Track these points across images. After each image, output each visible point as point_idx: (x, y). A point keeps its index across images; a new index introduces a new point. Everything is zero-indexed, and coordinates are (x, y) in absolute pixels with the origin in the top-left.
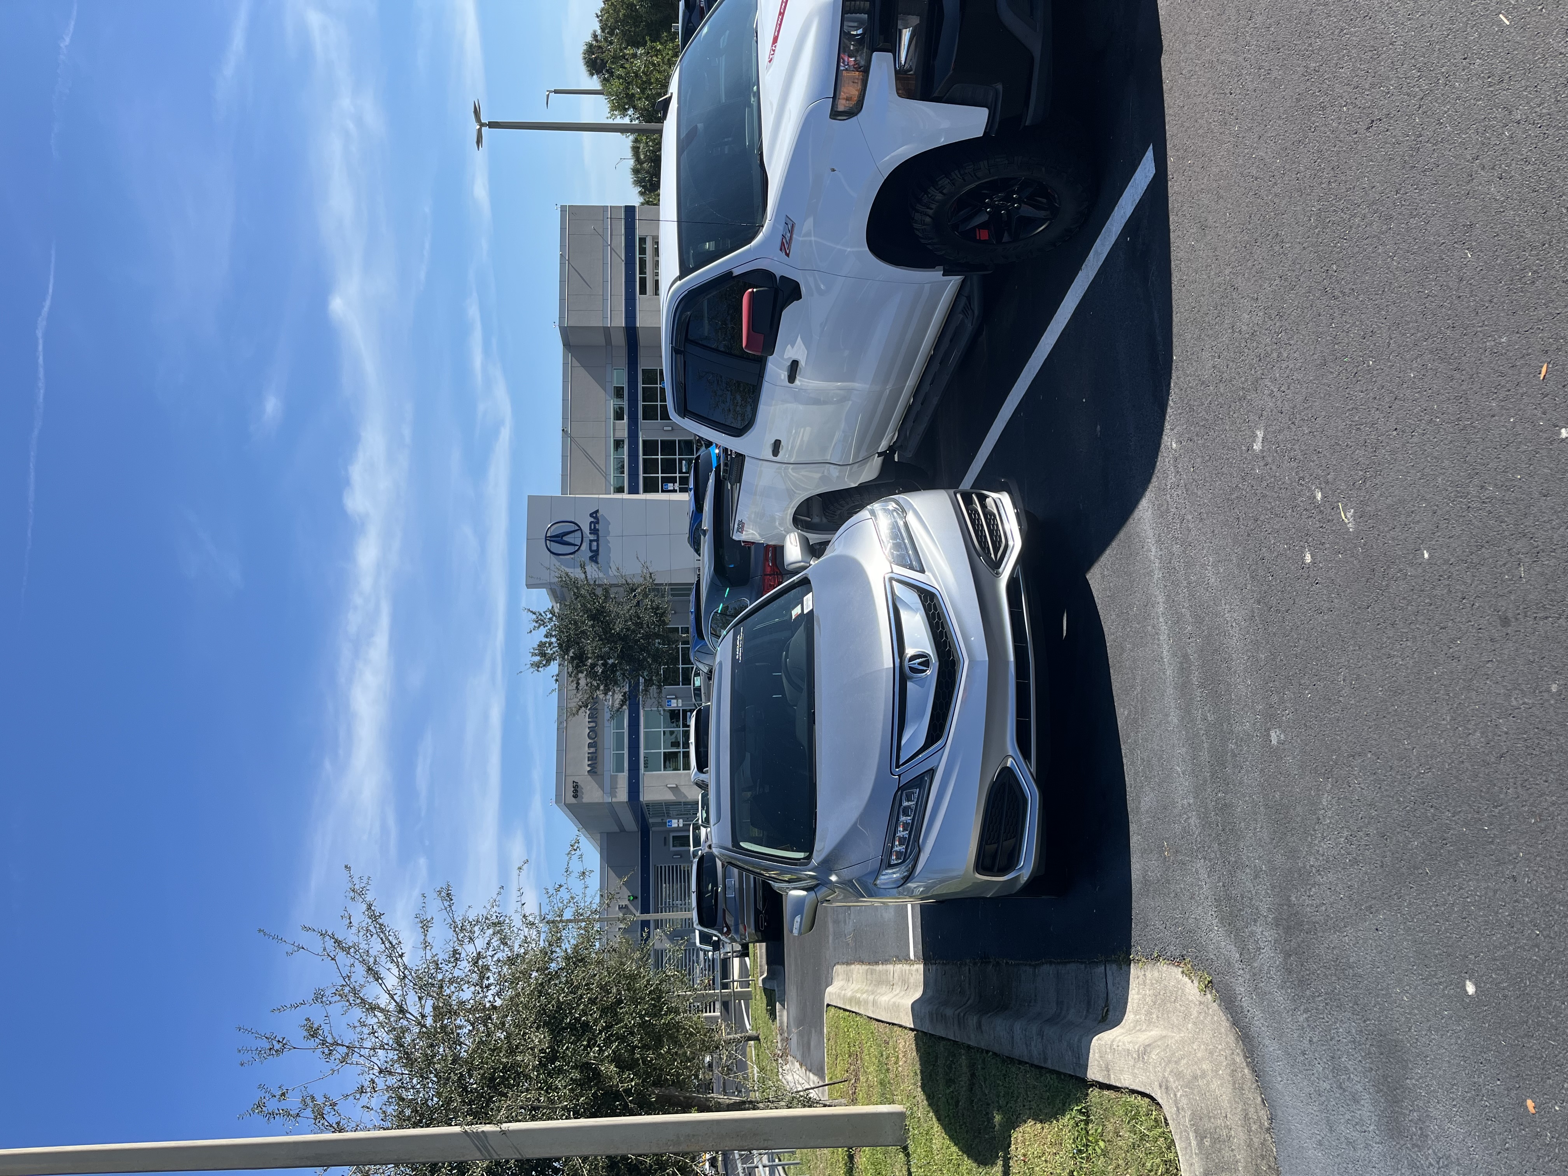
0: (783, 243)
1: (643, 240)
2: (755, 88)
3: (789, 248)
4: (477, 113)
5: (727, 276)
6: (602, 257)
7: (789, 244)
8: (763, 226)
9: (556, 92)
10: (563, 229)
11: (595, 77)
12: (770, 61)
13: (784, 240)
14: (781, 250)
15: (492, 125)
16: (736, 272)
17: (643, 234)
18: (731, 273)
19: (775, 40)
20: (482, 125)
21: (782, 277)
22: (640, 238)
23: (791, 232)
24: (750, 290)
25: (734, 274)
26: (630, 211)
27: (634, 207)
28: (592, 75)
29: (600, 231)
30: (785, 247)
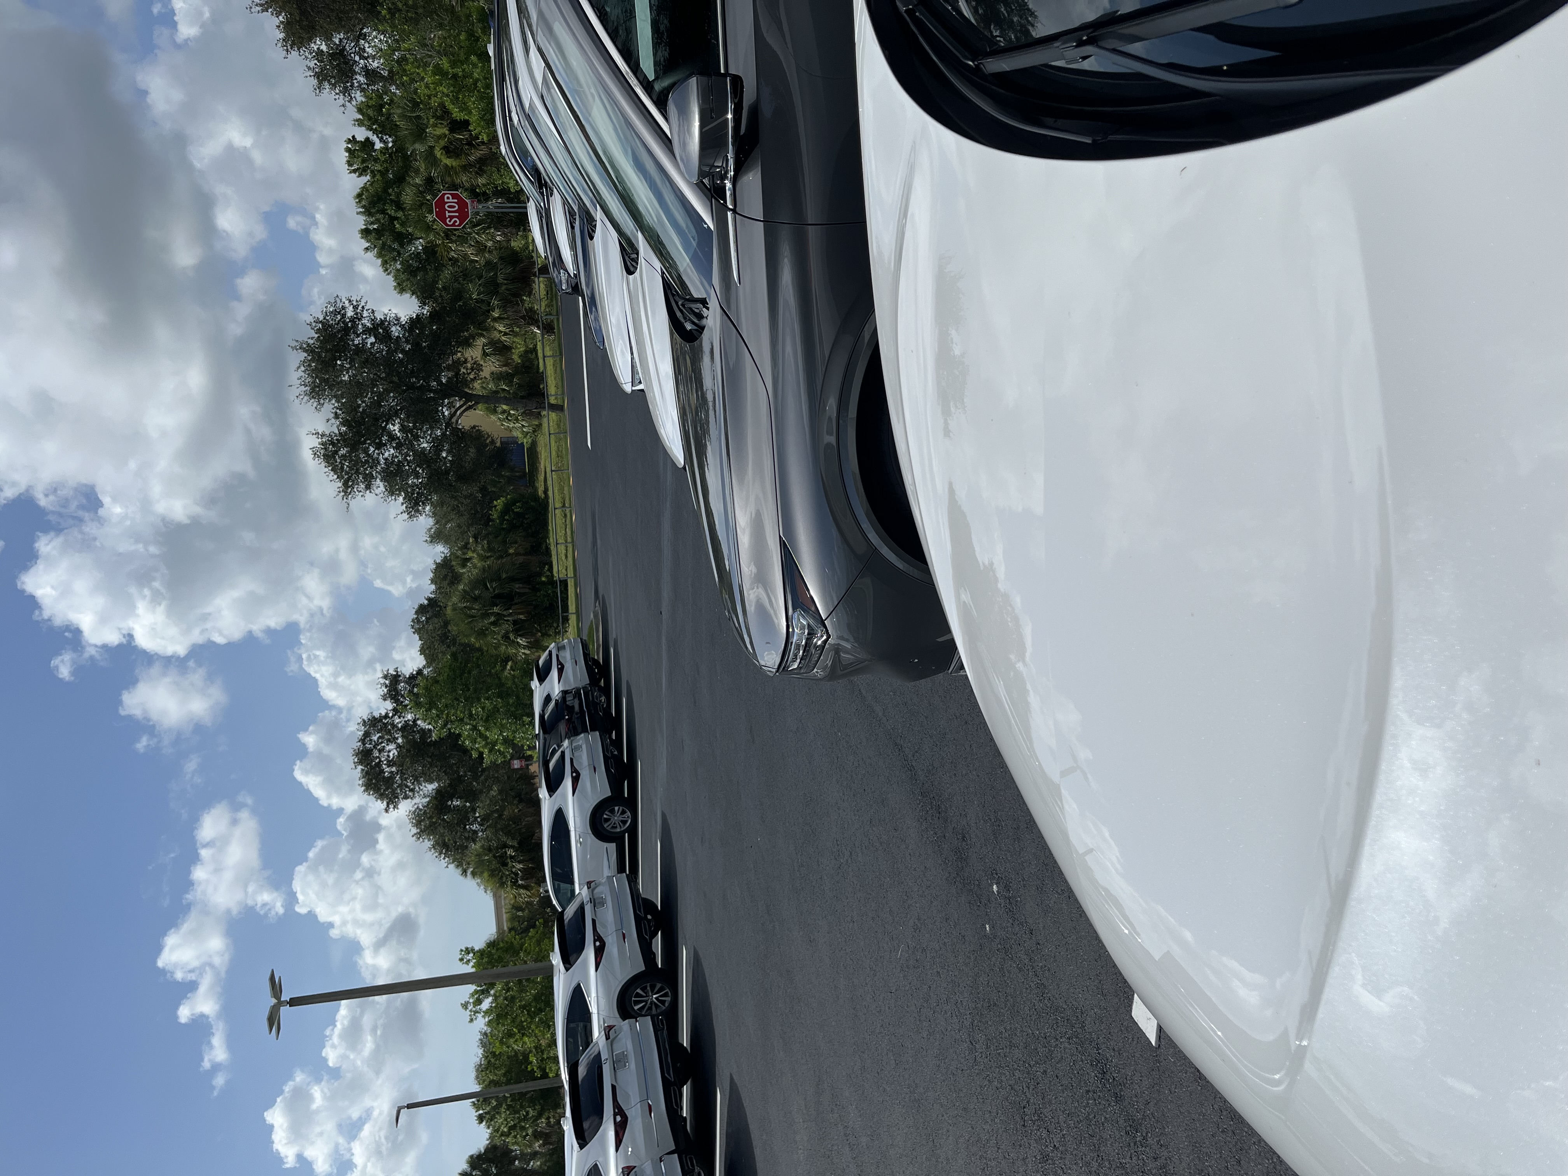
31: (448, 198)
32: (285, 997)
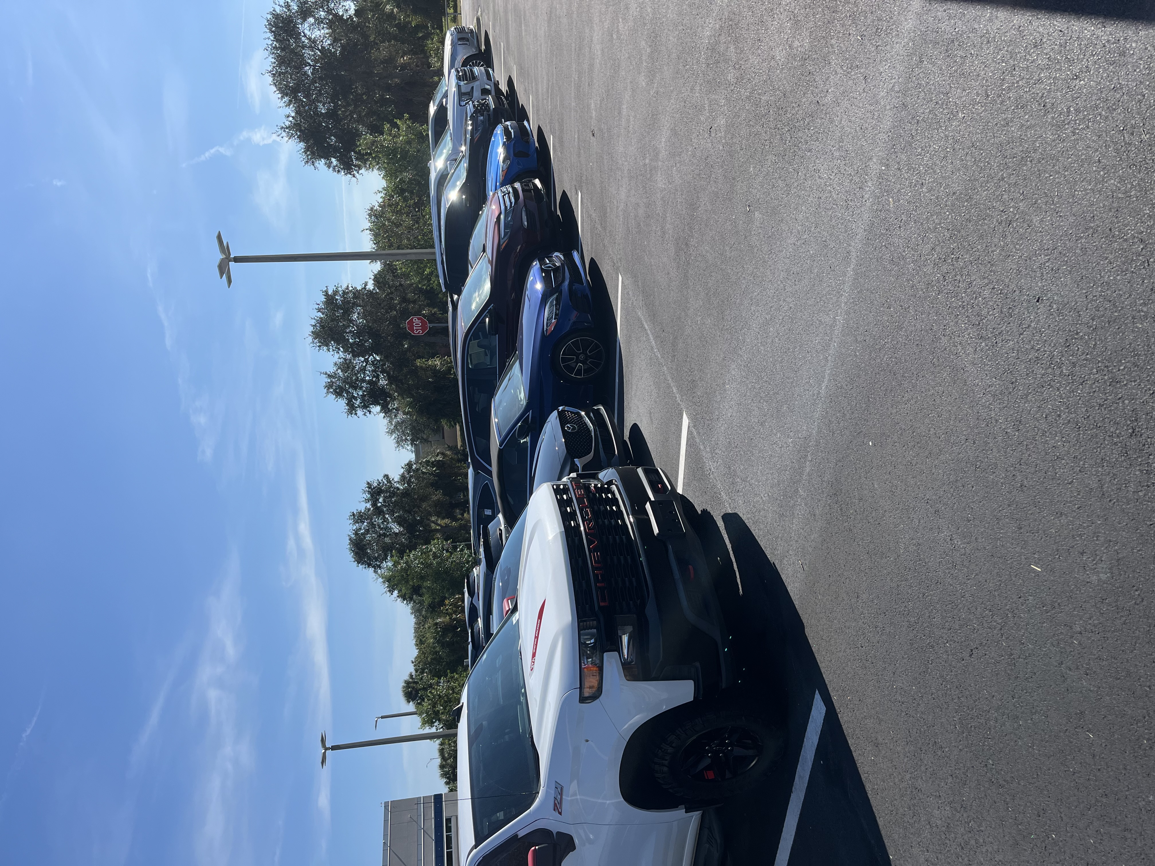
0: (555, 804)
1: (449, 820)
2: (523, 690)
3: (561, 807)
4: (323, 741)
5: (514, 839)
6: (416, 840)
7: (561, 803)
8: (538, 793)
9: (382, 717)
10: (386, 821)
11: (411, 703)
12: (532, 670)
13: (556, 802)
14: (554, 810)
15: (334, 748)
16: (521, 834)
17: (449, 815)
18: (517, 835)
19: (534, 655)
20: (326, 749)
21: (558, 833)
22: (446, 819)
23: (561, 794)
24: (533, 848)
25: (519, 837)
26: (438, 798)
27: (441, 795)
28: (409, 702)
29: (415, 818)
30: (558, 807)
32: (328, 745)
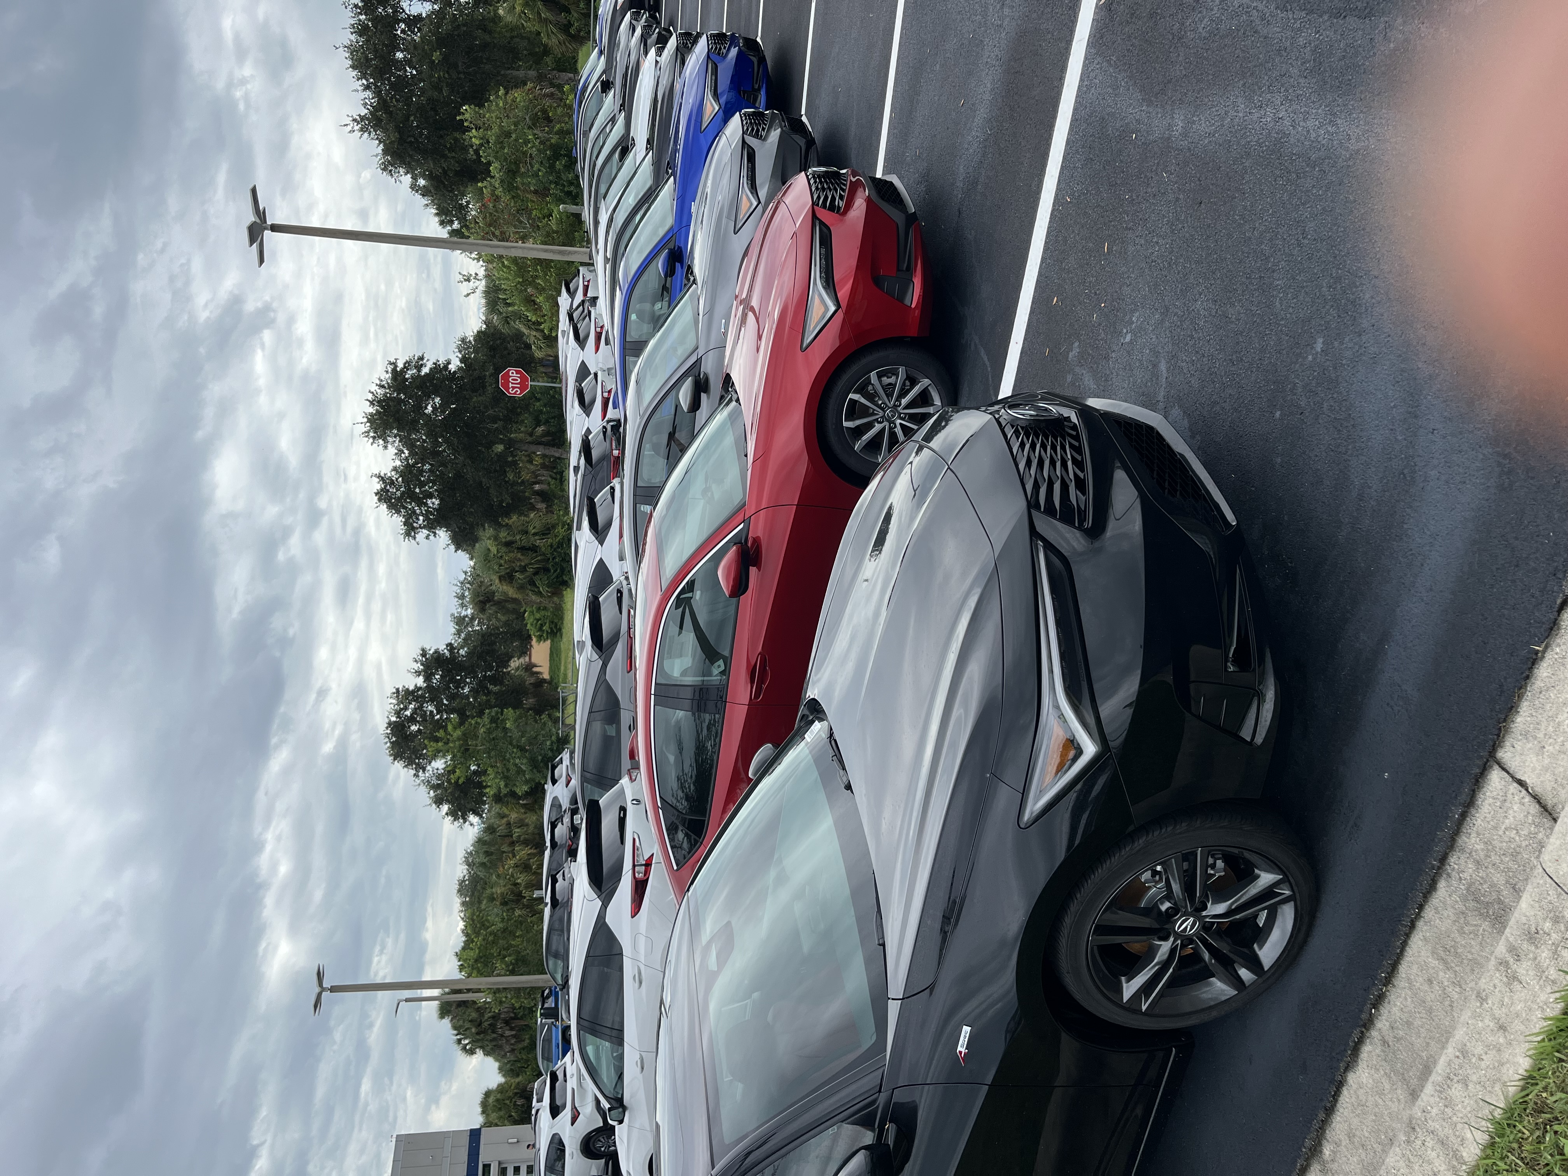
1: (487, 1167)
10: (396, 1162)
15: (333, 989)
20: (323, 989)
22: (483, 1165)
26: (475, 1135)
29: (438, 1161)
31: (513, 373)
